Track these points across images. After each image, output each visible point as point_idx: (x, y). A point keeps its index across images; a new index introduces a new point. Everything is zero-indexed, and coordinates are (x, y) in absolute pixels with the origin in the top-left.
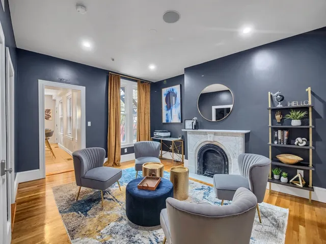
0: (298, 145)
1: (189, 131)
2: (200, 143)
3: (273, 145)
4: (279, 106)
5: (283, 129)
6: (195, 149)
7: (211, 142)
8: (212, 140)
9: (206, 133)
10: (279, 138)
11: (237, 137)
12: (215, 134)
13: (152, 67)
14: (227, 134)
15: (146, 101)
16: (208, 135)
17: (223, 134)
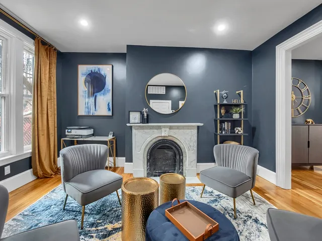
0: (237, 133)
1: (135, 126)
2: (151, 139)
3: (221, 135)
4: (225, 102)
5: (228, 121)
6: (143, 147)
7: (165, 137)
8: (166, 135)
9: (159, 128)
10: (226, 129)
11: (192, 130)
12: (171, 128)
13: (84, 23)
14: (183, 127)
15: (50, 78)
16: (163, 130)
17: (178, 128)
